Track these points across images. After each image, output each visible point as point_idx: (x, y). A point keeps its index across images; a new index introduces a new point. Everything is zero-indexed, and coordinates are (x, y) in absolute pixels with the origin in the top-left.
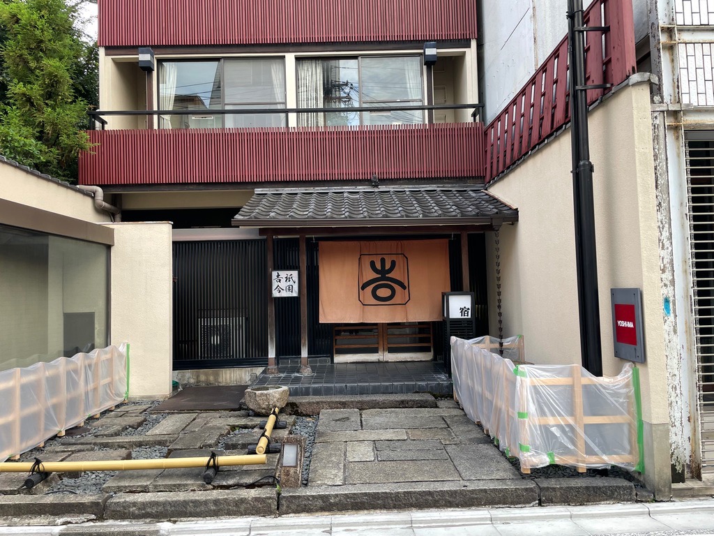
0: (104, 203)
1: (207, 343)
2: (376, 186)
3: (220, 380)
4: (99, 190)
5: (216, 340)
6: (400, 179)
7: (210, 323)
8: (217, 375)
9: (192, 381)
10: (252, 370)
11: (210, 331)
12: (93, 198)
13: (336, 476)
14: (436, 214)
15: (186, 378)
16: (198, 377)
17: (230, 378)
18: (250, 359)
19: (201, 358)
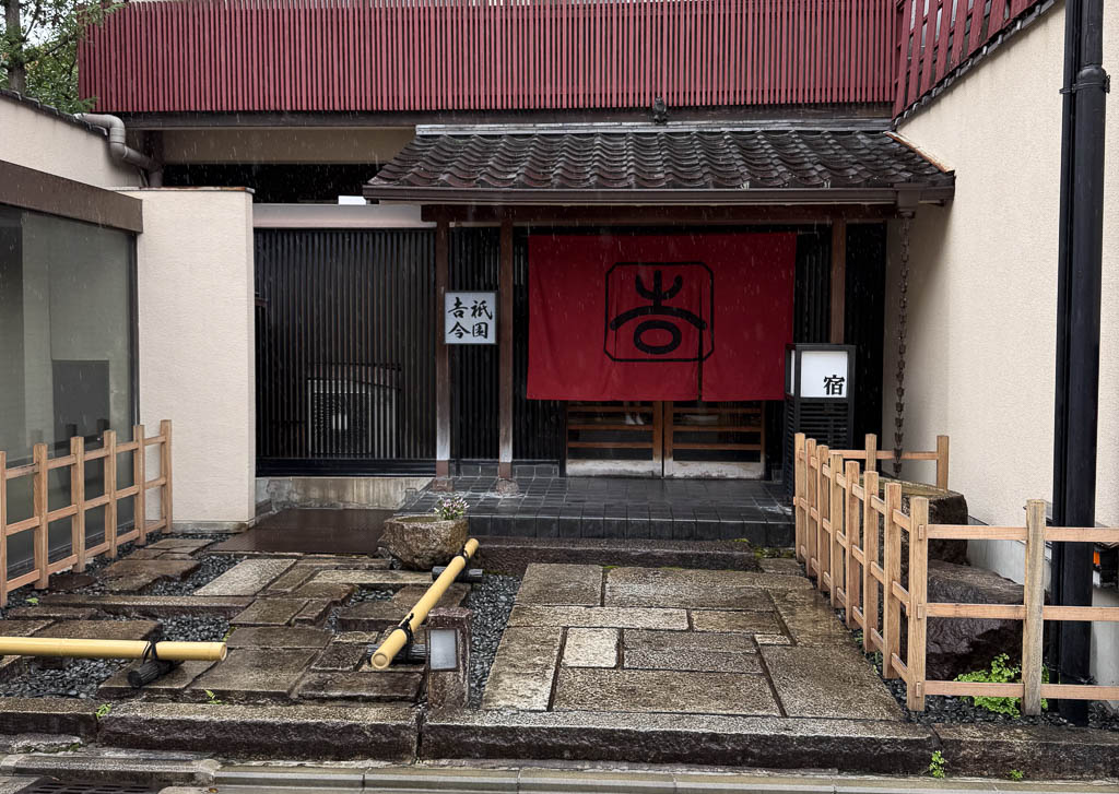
0: (126, 148)
1: (325, 427)
2: (662, 122)
3: (349, 497)
4: (117, 122)
5: (340, 422)
6: (713, 108)
7: (331, 390)
8: (342, 488)
9: (295, 497)
10: (407, 483)
11: (330, 404)
12: (106, 139)
13: (535, 691)
14: (780, 182)
15: (285, 492)
16: (306, 490)
17: (368, 495)
18: (405, 461)
19: (313, 454)
